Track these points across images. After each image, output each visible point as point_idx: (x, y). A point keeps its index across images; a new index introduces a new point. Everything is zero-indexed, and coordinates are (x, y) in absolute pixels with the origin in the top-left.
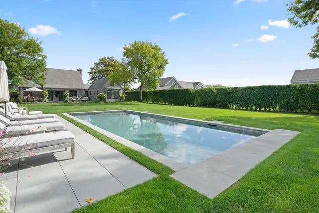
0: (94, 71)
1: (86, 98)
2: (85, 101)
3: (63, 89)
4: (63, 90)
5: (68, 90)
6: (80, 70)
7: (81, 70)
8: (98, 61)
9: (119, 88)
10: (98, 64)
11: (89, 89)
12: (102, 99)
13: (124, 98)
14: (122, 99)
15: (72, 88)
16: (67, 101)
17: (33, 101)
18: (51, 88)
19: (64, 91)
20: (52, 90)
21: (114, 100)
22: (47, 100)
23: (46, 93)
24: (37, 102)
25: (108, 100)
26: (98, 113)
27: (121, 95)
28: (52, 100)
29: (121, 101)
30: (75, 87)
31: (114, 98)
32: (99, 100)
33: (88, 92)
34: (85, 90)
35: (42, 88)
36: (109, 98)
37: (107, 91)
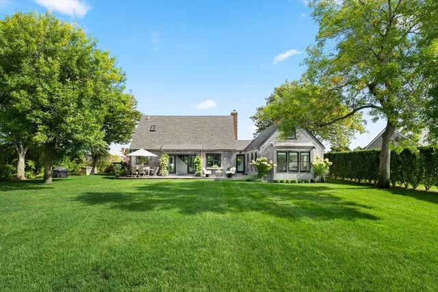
1: (233, 170)
3: (192, 150)
4: (193, 153)
5: (204, 154)
6: (234, 115)
7: (236, 114)
9: (311, 144)
11: (245, 150)
12: (263, 171)
13: (327, 171)
14: (318, 172)
15: (211, 148)
18: (173, 151)
19: (195, 155)
21: (295, 176)
23: (165, 160)
25: (279, 177)
27: (315, 162)
28: (175, 173)
30: (217, 146)
31: (297, 171)
32: (257, 173)
33: (244, 155)
34: (235, 151)
35: (159, 152)
36: (282, 171)
37: (275, 152)
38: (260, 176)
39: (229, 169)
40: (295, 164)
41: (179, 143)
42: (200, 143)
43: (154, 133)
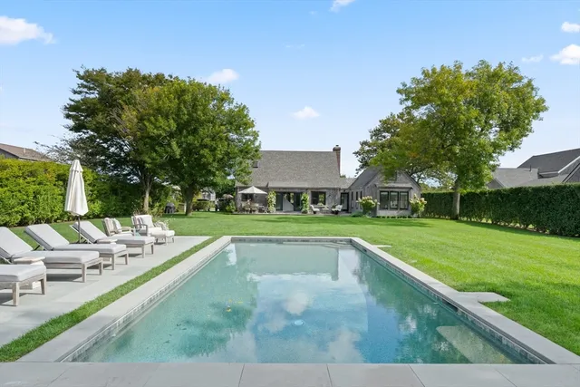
0: (367, 148)
1: (339, 208)
2: (337, 213)
3: (299, 188)
4: (299, 191)
5: (309, 192)
6: (337, 150)
7: (339, 149)
8: (377, 125)
9: (409, 185)
10: (377, 133)
11: (350, 188)
12: (368, 209)
13: (422, 209)
14: (415, 210)
15: (316, 186)
16: (305, 212)
17: (251, 212)
18: (280, 188)
19: (302, 193)
20: (281, 190)
21: (395, 213)
22: (272, 208)
23: (273, 198)
24: (257, 212)
25: (381, 213)
26: (289, 240)
27: (412, 201)
28: (281, 210)
29: (415, 215)
30: (321, 184)
31: (396, 209)
32: (362, 211)
33: (348, 194)
34: (340, 189)
35: (266, 189)
36: (384, 209)
37: (378, 191)
38: (365, 213)
39: (334, 207)
40: (395, 203)
41: (284, 180)
42: (306, 180)
43: (256, 169)
